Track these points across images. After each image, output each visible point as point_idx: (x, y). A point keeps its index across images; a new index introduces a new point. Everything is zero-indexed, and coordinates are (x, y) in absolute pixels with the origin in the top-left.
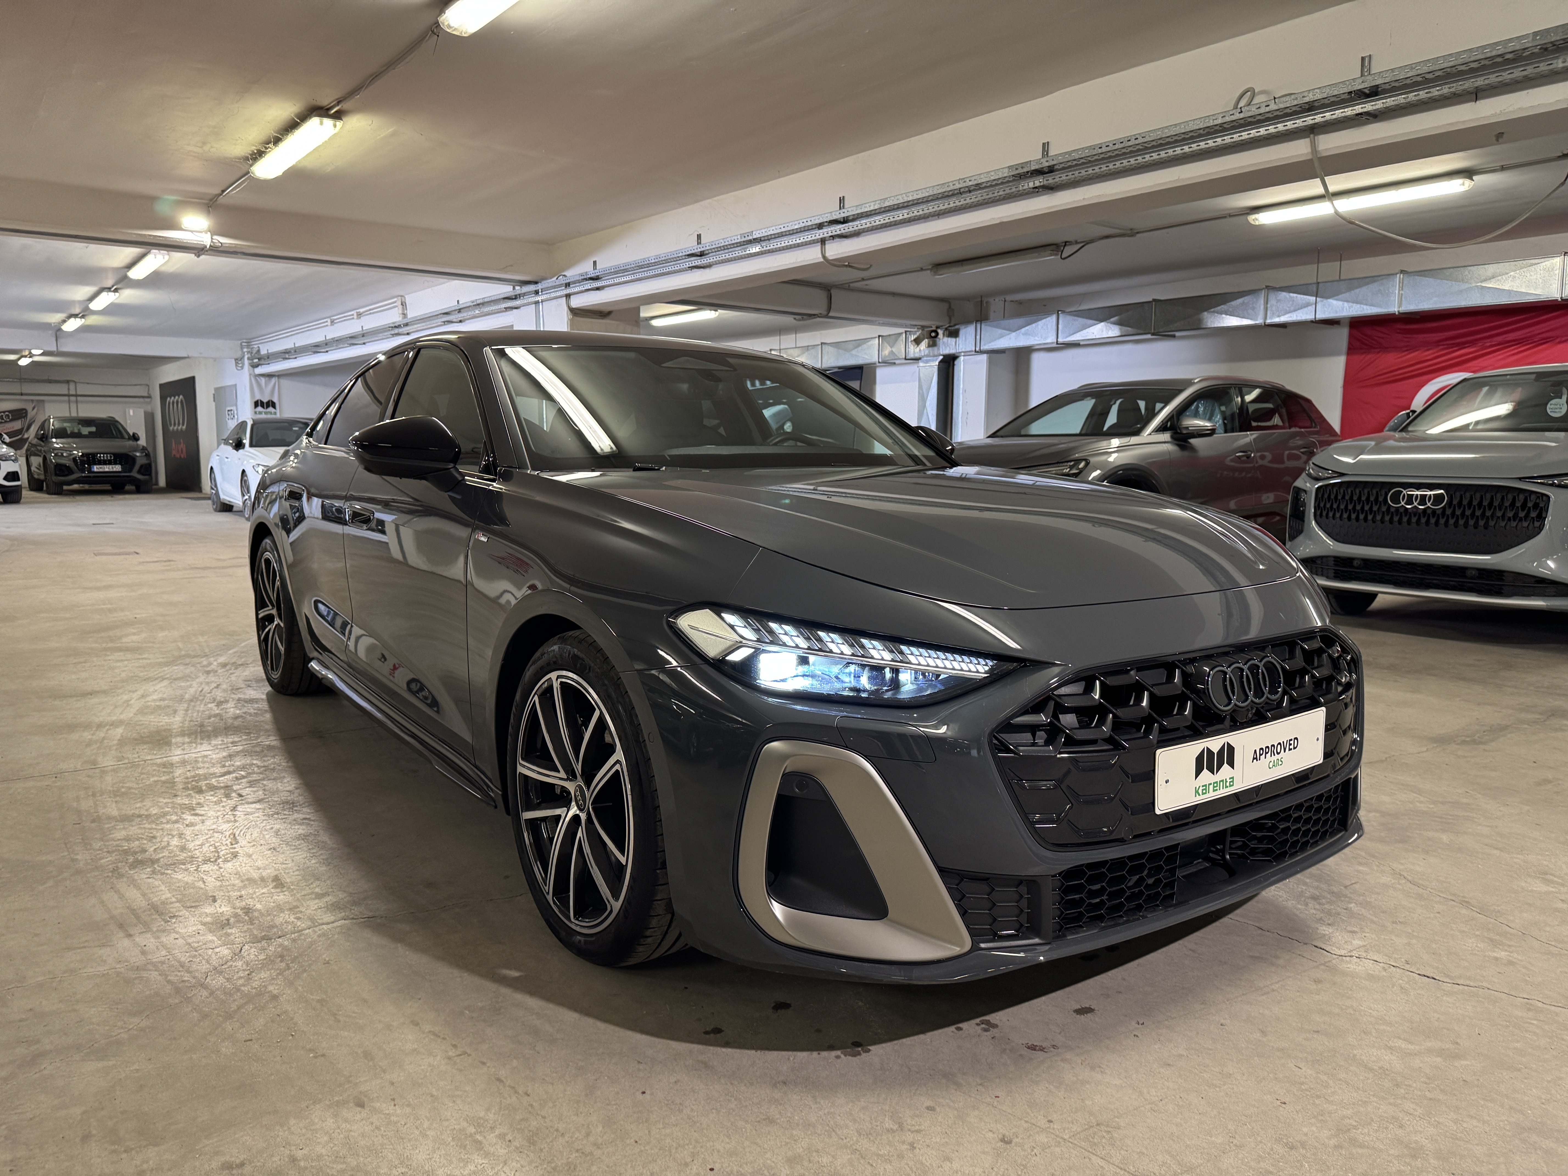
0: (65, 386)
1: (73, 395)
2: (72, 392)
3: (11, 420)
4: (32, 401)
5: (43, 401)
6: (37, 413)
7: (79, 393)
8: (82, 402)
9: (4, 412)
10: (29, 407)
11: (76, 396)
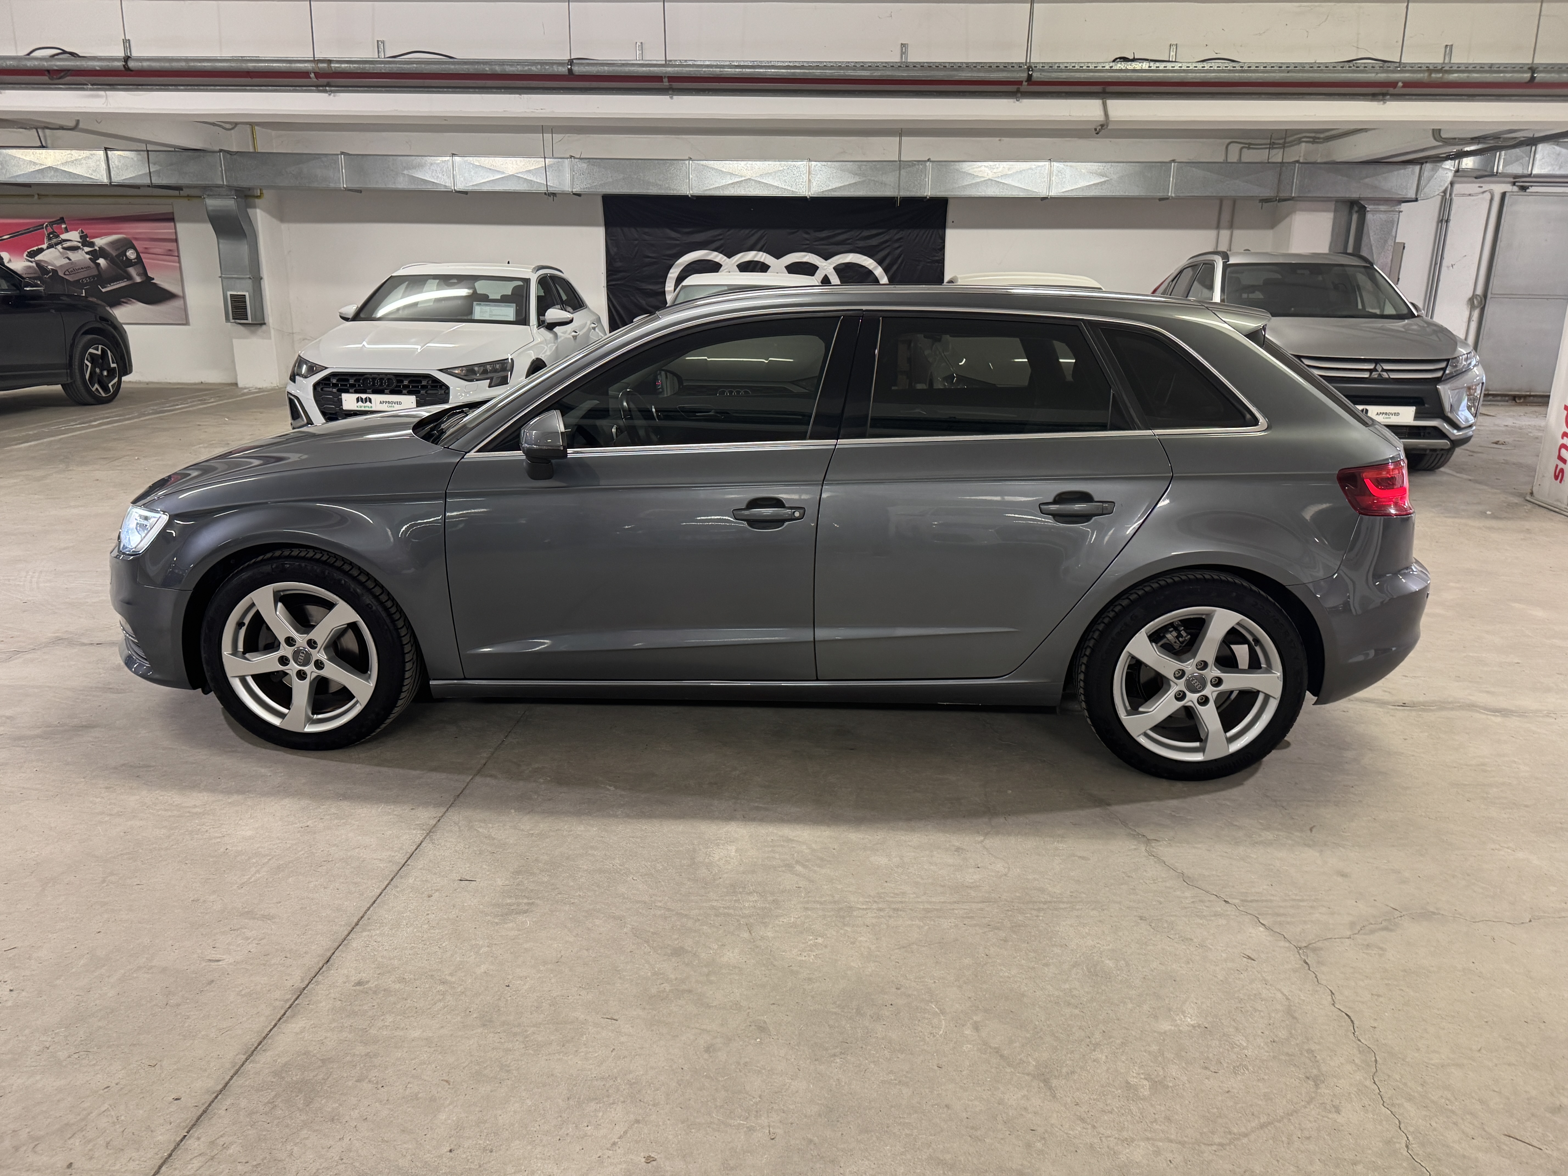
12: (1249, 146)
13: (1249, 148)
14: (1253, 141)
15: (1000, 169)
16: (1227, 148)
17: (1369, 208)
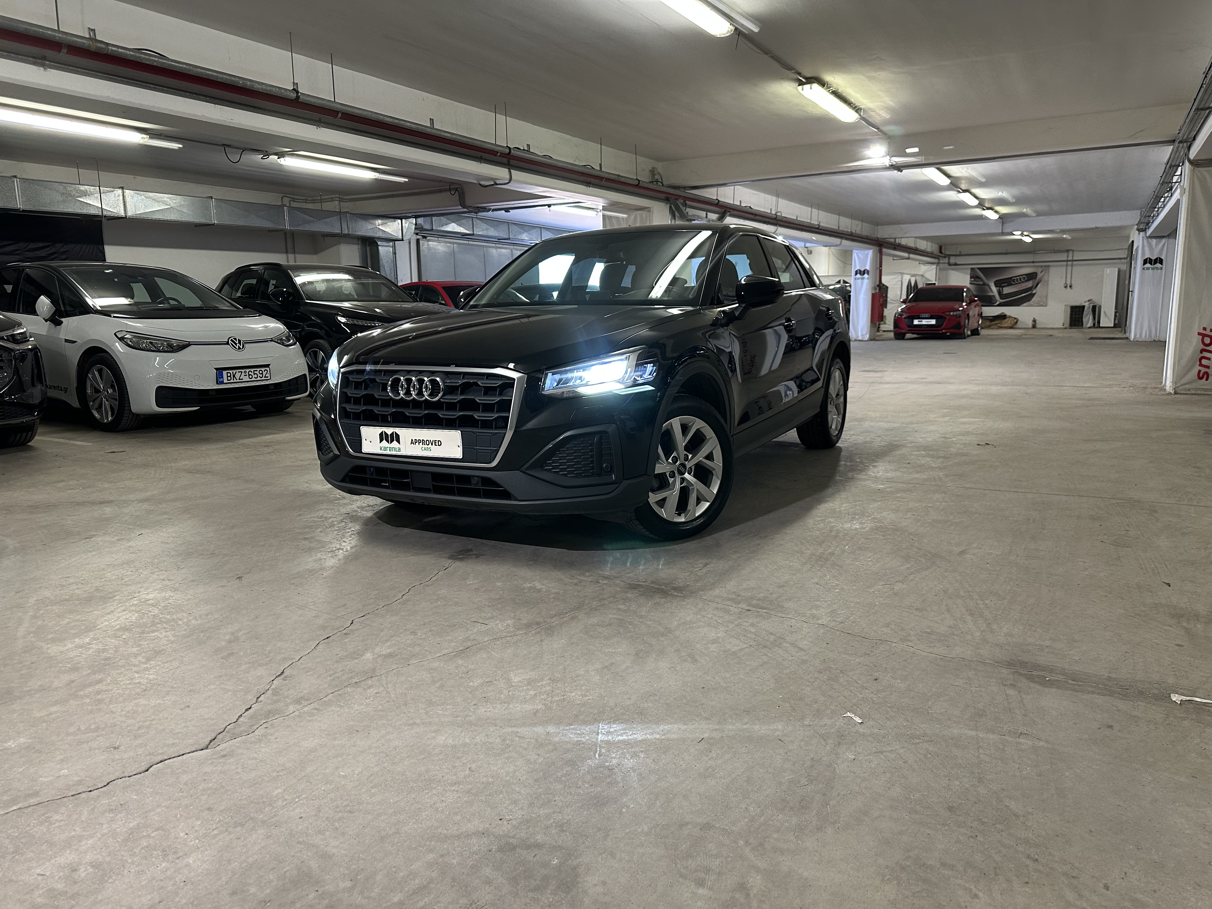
0: (1065, 254)
1: (1070, 261)
2: (1070, 258)
3: (1027, 281)
4: (1042, 266)
5: (1049, 266)
6: (1043, 276)
7: (1075, 259)
8: (1075, 265)
9: (1022, 275)
10: (1039, 271)
11: (1073, 261)
12: (294, 200)
13: (294, 201)
14: (296, 197)
15: (178, 201)
16: (282, 199)
17: (379, 243)
